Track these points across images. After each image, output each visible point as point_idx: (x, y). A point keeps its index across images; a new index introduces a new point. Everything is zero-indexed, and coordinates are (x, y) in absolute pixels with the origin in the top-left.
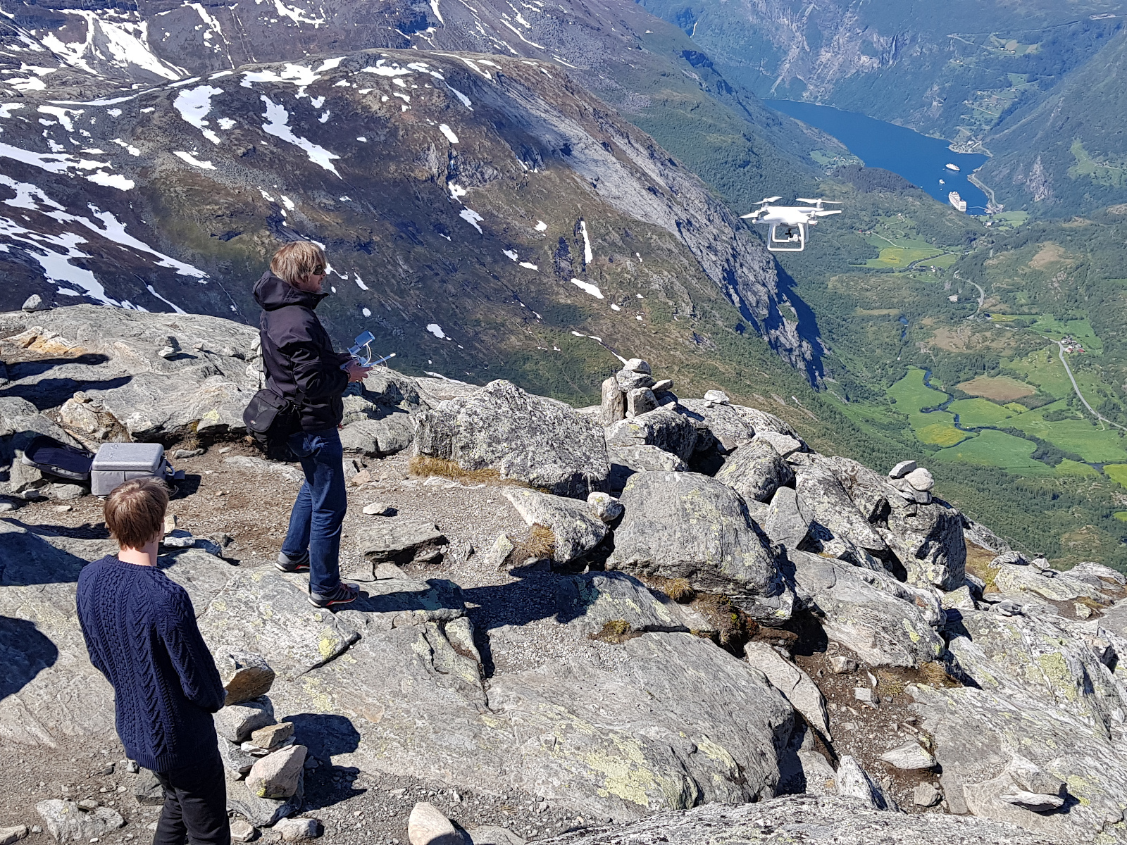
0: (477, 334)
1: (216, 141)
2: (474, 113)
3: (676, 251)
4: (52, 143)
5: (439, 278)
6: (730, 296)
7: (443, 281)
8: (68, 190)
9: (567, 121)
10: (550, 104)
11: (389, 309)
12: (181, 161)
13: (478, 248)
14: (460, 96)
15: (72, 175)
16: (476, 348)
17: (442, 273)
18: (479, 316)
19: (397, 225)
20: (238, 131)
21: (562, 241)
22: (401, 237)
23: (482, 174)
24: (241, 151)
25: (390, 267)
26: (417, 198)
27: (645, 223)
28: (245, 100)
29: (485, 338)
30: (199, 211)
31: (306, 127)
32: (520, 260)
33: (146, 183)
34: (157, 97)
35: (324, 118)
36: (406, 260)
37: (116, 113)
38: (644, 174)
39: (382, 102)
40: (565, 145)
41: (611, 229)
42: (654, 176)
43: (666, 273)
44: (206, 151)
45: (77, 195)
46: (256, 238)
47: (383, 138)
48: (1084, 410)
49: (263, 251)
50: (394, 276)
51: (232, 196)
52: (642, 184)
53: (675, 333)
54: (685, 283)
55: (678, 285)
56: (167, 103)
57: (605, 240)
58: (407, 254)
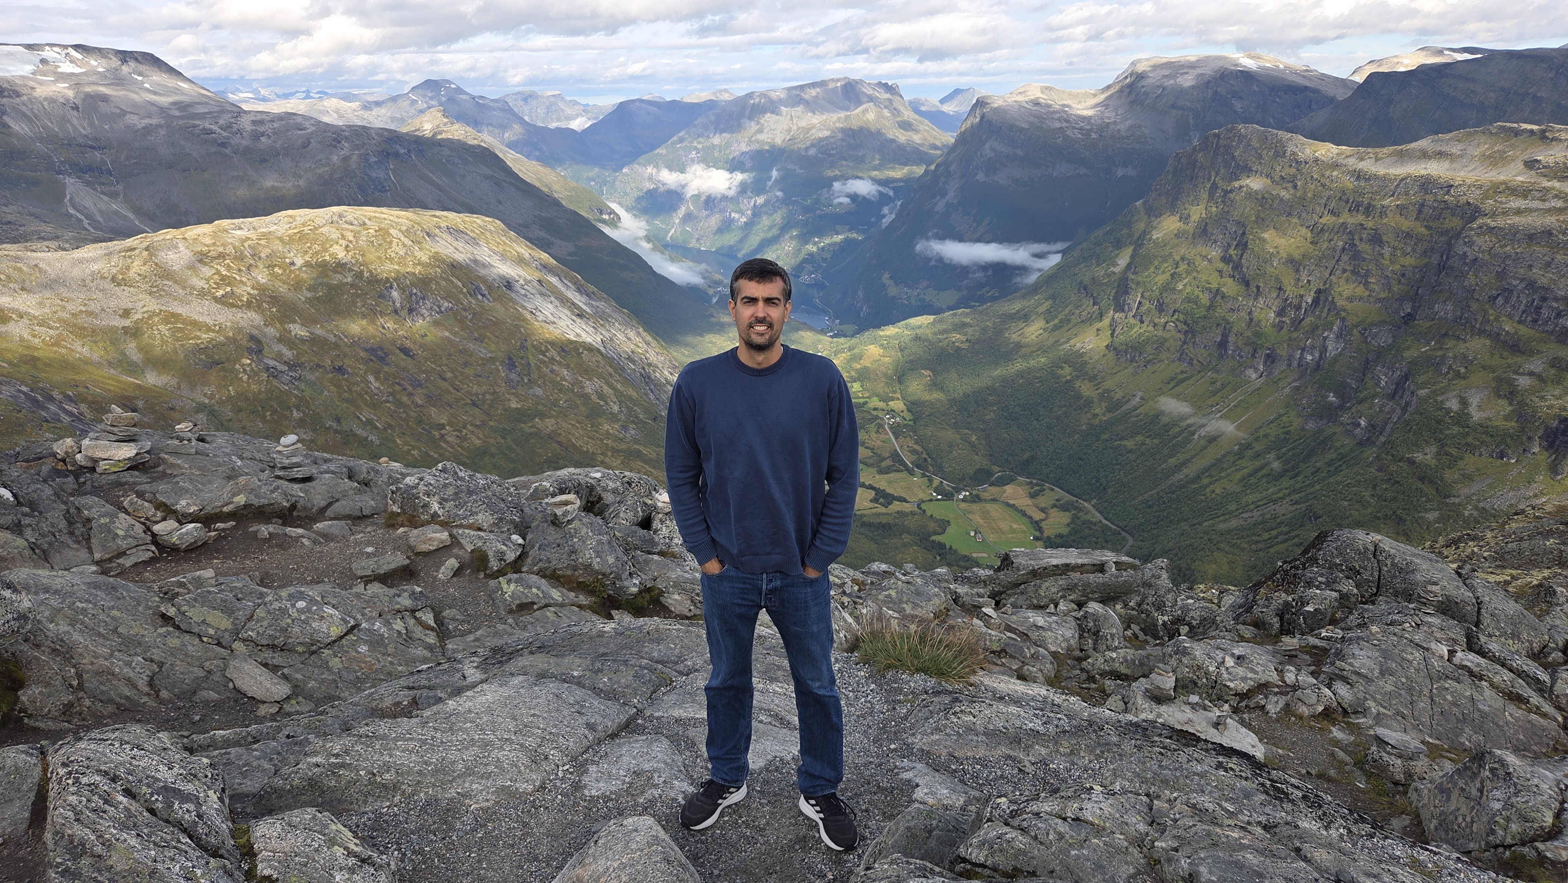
0: (442, 436)
2: (429, 258)
3: (602, 363)
5: (407, 393)
6: (646, 395)
7: (411, 395)
9: (508, 264)
10: (493, 251)
11: (364, 420)
13: (440, 366)
16: (442, 448)
17: (410, 388)
18: (443, 421)
19: (366, 350)
20: (216, 277)
21: (510, 359)
22: (371, 360)
23: (439, 307)
24: (221, 293)
25: (362, 386)
26: (384, 328)
27: (578, 343)
28: (221, 249)
29: (449, 439)
30: (182, 345)
31: (281, 272)
34: (134, 249)
35: (296, 265)
36: (377, 379)
38: (573, 304)
40: (507, 282)
41: (549, 346)
42: (580, 304)
43: (596, 379)
44: (187, 293)
46: (238, 366)
47: (350, 279)
48: (905, 465)
49: (245, 377)
50: (366, 393)
51: (213, 331)
52: (572, 311)
53: (606, 427)
54: (611, 386)
55: (607, 390)
56: (145, 253)
57: (545, 355)
58: (377, 374)
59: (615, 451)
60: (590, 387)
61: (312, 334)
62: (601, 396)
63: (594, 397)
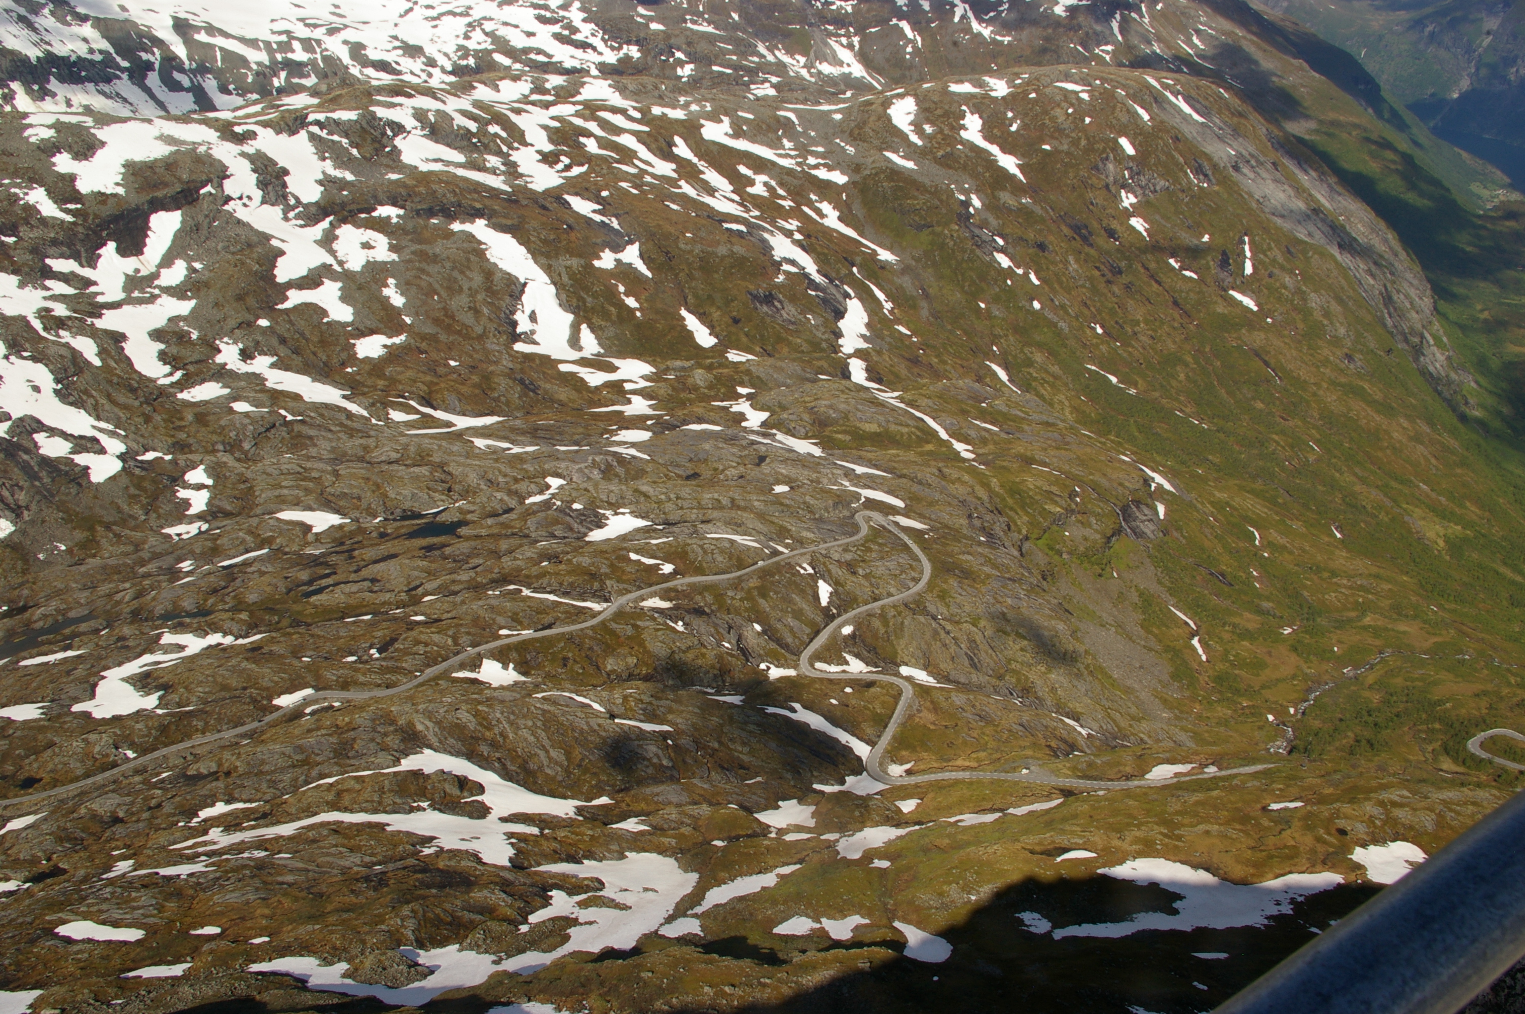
0: (1135, 334)
1: (920, 143)
2: (1153, 128)
3: (1335, 273)
4: (785, 141)
5: (1105, 279)
6: (1383, 318)
7: (1109, 282)
8: (796, 182)
9: (1240, 140)
10: (1225, 123)
11: (1058, 303)
12: (889, 160)
13: (1144, 253)
14: (1141, 111)
15: (799, 169)
16: (1133, 347)
17: (1109, 275)
18: (1139, 317)
19: (1071, 227)
20: (939, 136)
21: (1224, 253)
22: (1074, 238)
23: (1154, 185)
24: (940, 154)
25: (1061, 266)
26: (1092, 204)
27: (1306, 243)
28: (947, 107)
29: (1144, 338)
30: (900, 205)
31: (999, 134)
32: (1182, 268)
33: (857, 178)
34: (872, 104)
35: (1014, 128)
36: (1077, 261)
37: (838, 117)
38: (1310, 195)
39: (1068, 115)
40: (1235, 163)
41: (1273, 245)
42: (1319, 197)
43: (1323, 292)
44: (911, 151)
45: (802, 185)
46: (946, 231)
47: (1065, 147)
49: (952, 244)
50: (1064, 274)
51: (930, 193)
52: (1307, 204)
53: (1326, 352)
54: (1340, 301)
55: (1335, 308)
56: (880, 109)
57: (1266, 255)
58: (1077, 254)
59: (1333, 383)
60: (1315, 301)
61: (1019, 205)
62: (1327, 314)
63: (1318, 315)
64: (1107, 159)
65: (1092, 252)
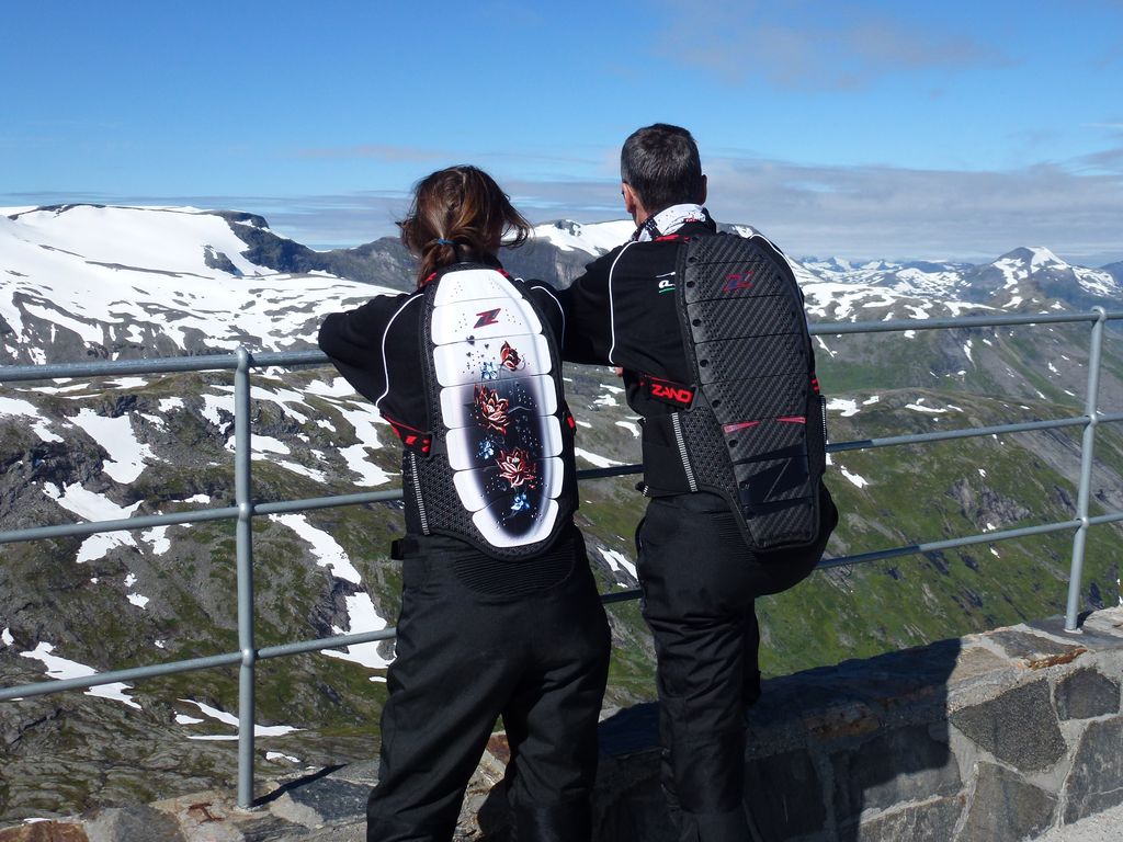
2: (1010, 453)
5: (962, 611)
9: (1104, 467)
11: (912, 634)
13: (1006, 584)
17: (968, 606)
21: (1094, 587)
22: (929, 566)
23: (1013, 512)
25: (915, 595)
26: (947, 529)
36: (932, 590)
40: (1101, 491)
50: (919, 604)
58: (932, 582)
61: (869, 527)
64: (962, 484)
65: (949, 581)
